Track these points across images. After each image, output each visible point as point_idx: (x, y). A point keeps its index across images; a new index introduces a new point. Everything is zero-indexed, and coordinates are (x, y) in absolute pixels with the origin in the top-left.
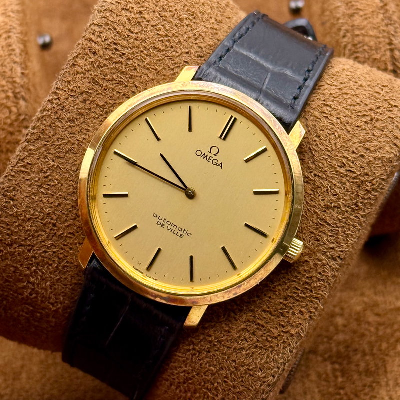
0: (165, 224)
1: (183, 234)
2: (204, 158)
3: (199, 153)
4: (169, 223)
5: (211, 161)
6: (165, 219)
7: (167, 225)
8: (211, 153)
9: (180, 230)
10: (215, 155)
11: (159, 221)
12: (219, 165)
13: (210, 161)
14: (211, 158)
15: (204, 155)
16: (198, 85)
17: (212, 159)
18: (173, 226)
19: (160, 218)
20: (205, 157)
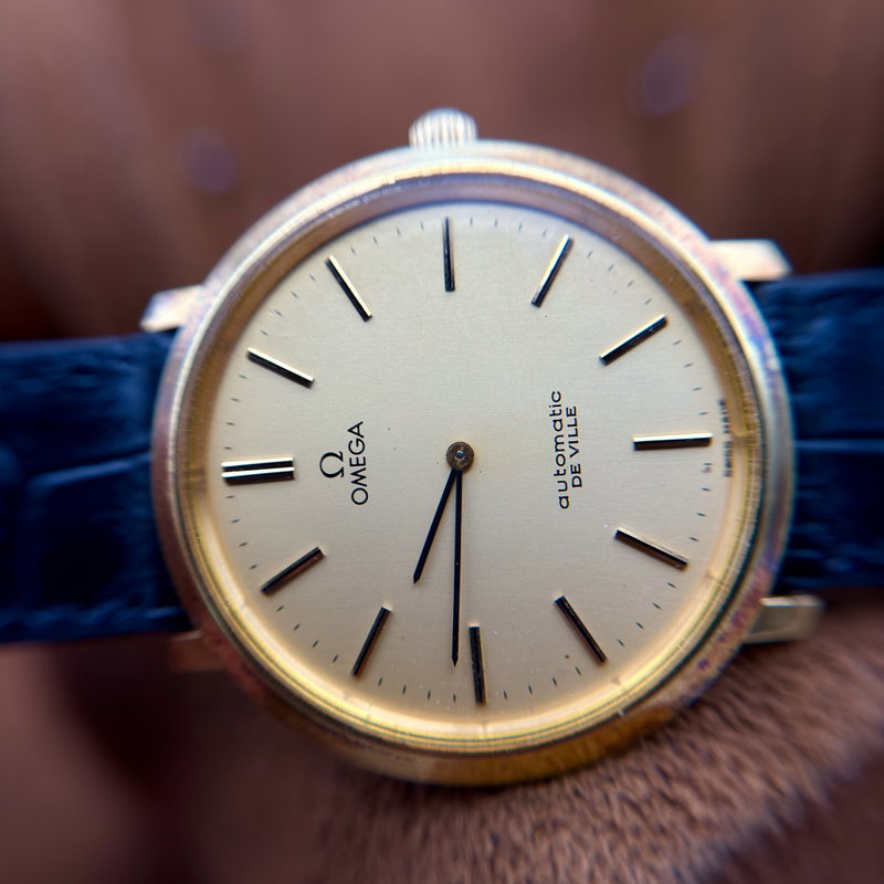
0: (567, 466)
1: (564, 412)
2: (363, 477)
3: (360, 496)
4: (561, 460)
5: (360, 457)
6: (558, 474)
7: (570, 461)
8: (342, 470)
9: (558, 425)
10: (341, 458)
11: (570, 485)
12: (358, 434)
13: (361, 462)
14: (354, 462)
15: (355, 482)
17: (354, 457)
18: (559, 447)
19: (562, 486)
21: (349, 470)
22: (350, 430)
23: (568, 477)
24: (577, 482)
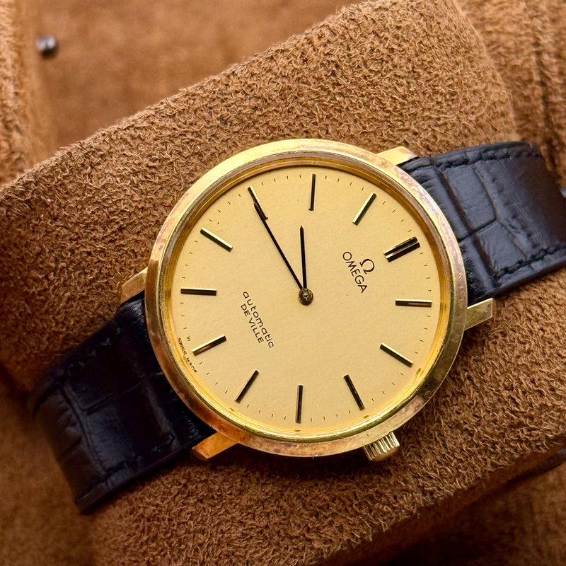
1: (264, 339)
2: (350, 266)
3: (347, 256)
4: (256, 314)
5: (355, 276)
6: (254, 307)
7: (252, 315)
8: (362, 265)
9: (264, 331)
10: (365, 271)
11: (247, 304)
12: (361, 286)
13: (354, 273)
14: (357, 271)
15: (353, 262)
16: (401, 176)
17: (358, 274)
18: (259, 321)
19: (250, 302)
20: (352, 265)
21: (358, 267)
22: (366, 286)
23: (249, 308)
24: (244, 307)
